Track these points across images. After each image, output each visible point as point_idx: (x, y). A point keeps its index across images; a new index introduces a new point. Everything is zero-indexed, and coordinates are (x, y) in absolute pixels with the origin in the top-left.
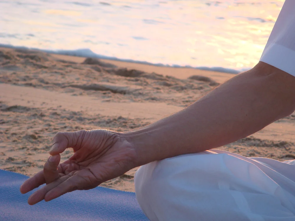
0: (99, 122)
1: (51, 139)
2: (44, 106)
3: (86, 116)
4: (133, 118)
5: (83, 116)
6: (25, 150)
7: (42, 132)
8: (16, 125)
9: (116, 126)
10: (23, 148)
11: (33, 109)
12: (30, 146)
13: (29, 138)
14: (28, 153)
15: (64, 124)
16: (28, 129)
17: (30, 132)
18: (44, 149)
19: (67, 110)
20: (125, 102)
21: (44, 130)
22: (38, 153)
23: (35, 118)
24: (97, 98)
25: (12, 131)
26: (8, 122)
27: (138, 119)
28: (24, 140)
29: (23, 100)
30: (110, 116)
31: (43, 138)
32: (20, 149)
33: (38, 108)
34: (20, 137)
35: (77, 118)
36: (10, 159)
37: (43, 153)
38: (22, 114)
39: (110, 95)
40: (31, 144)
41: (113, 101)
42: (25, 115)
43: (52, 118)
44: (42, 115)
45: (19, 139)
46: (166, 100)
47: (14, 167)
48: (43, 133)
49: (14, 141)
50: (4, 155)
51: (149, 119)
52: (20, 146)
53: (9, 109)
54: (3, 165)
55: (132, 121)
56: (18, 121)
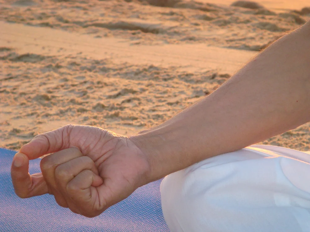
0: (126, 74)
1: (68, 99)
2: (61, 53)
3: (111, 66)
4: (166, 66)
5: (106, 66)
6: (35, 116)
7: (56, 90)
8: (26, 80)
9: (146, 78)
10: (32, 114)
11: (48, 57)
12: (41, 110)
13: (41, 99)
14: (38, 121)
15: (84, 77)
16: (40, 86)
17: (42, 90)
18: (57, 114)
19: (88, 58)
20: (157, 44)
21: (60, 87)
22: (50, 120)
23: (49, 71)
24: (124, 40)
25: (20, 90)
26: (16, 77)
27: (173, 68)
28: (35, 102)
29: (37, 45)
30: (140, 64)
31: (57, 98)
32: (28, 115)
33: (54, 56)
34: (29, 98)
35: (99, 68)
36: (15, 132)
37: (57, 120)
38: (34, 65)
39: (140, 35)
40: (42, 107)
41: (144, 44)
42: (38, 66)
43: (69, 69)
44: (58, 67)
45: (28, 101)
46: (207, 40)
47: (18, 143)
48: (58, 92)
49: (22, 104)
50: (8, 124)
51: (186, 67)
52: (29, 111)
53: (20, 58)
54: (5, 139)
55: (166, 70)
56: (29, 75)
